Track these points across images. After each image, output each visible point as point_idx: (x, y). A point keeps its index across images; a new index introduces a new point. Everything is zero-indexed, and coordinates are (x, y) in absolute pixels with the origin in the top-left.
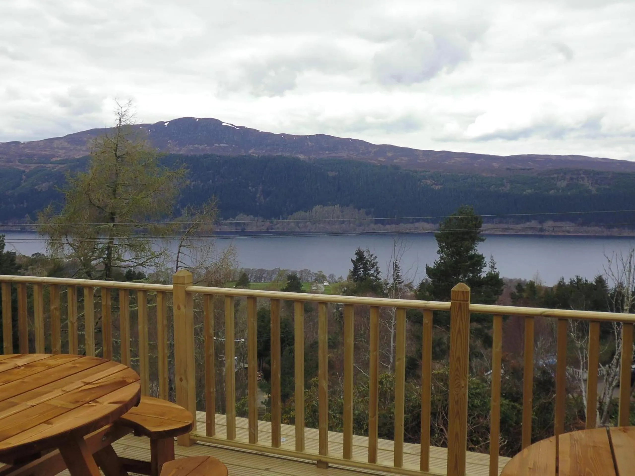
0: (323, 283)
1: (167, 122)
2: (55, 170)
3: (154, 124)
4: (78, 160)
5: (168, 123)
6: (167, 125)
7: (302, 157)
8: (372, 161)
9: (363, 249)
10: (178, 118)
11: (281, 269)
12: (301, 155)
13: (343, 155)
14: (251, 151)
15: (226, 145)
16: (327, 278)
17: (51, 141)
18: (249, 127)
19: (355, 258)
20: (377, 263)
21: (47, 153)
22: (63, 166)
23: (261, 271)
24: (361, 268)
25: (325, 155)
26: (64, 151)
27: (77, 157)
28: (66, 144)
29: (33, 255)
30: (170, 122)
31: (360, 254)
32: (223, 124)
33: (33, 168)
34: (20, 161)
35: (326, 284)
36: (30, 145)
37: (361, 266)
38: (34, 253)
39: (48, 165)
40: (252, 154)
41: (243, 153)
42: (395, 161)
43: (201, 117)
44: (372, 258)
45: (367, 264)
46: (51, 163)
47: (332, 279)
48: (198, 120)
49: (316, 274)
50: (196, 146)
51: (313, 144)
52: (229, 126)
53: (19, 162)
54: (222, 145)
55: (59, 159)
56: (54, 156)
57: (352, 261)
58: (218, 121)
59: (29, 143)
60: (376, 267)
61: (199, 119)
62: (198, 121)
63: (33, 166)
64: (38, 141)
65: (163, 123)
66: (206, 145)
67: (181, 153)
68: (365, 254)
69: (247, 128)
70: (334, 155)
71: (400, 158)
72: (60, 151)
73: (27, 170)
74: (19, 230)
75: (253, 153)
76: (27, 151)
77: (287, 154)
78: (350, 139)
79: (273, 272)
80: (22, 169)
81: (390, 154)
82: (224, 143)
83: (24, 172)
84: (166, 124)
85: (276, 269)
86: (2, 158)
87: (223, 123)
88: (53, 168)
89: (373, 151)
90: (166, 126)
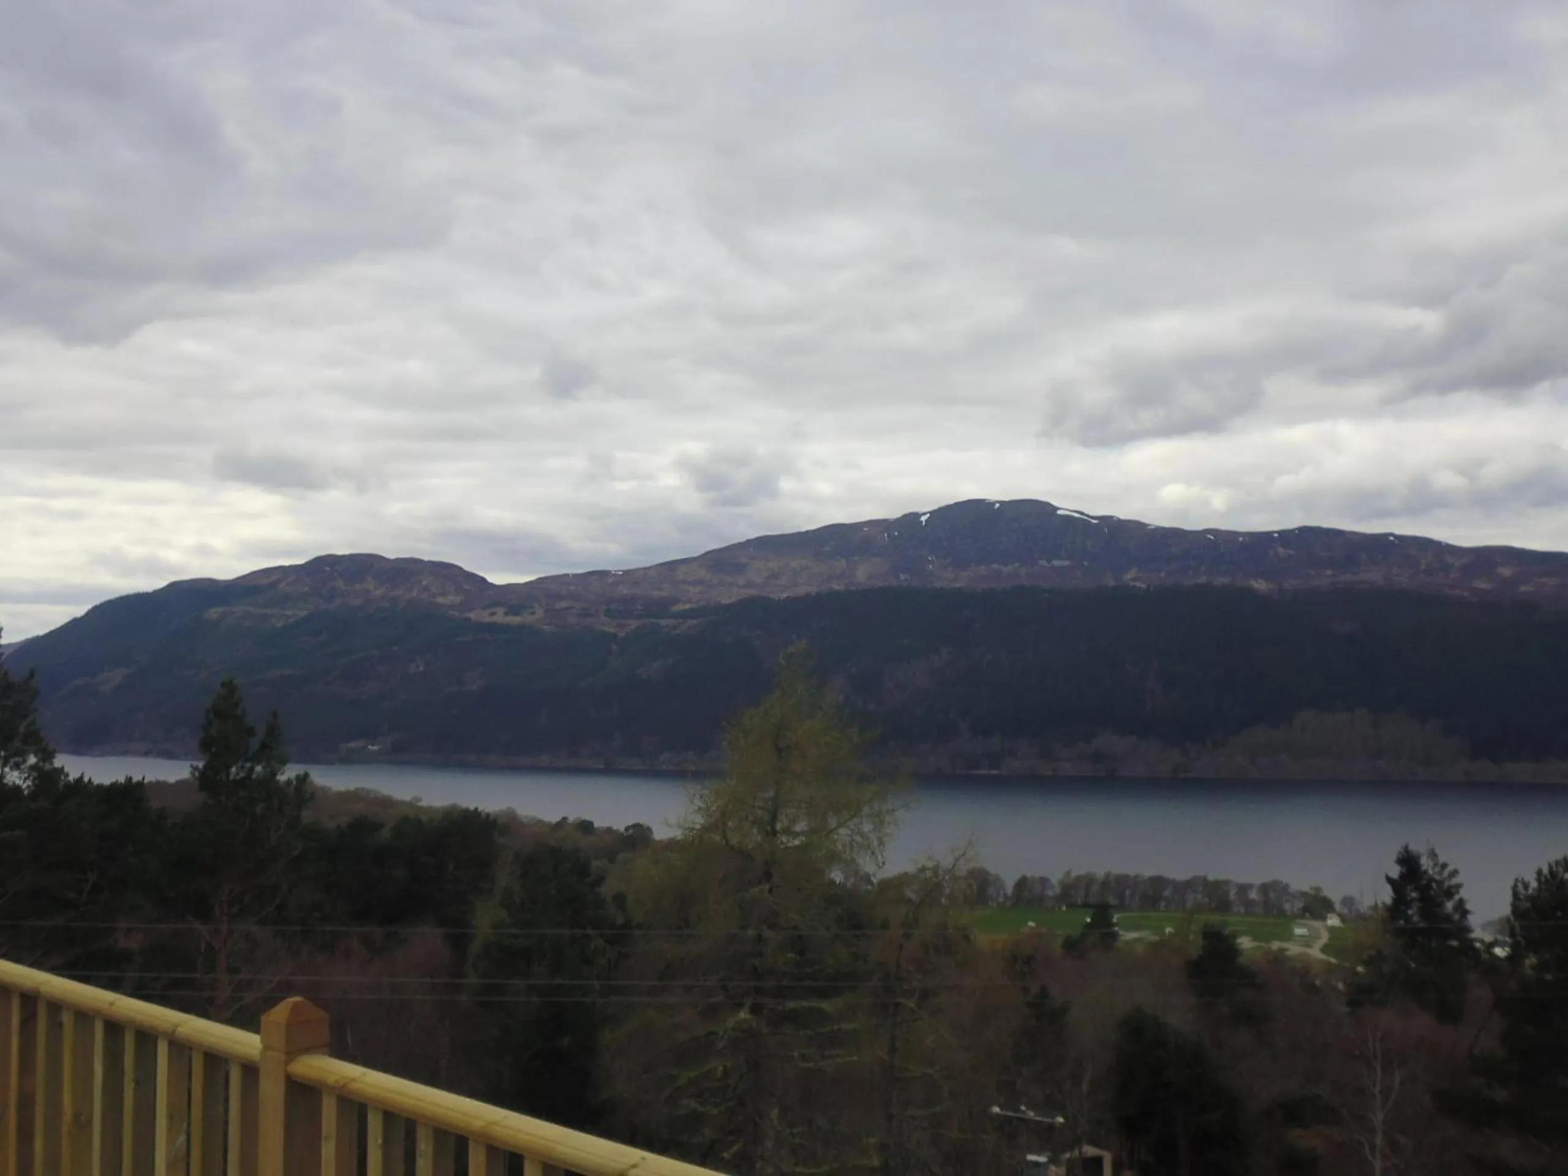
0: (1324, 918)
1: (925, 514)
2: (678, 631)
3: (898, 519)
4: (729, 607)
5: (928, 515)
6: (926, 521)
7: (1260, 585)
8: (1457, 592)
9: (1418, 847)
10: (951, 502)
11: (1211, 878)
12: (1259, 580)
13: (1373, 575)
14: (1129, 576)
15: (1067, 563)
16: (1337, 907)
17: (671, 566)
18: (1122, 517)
19: (1395, 872)
20: (1459, 886)
21: (665, 594)
22: (694, 622)
23: (1159, 882)
24: (1413, 900)
25: (1325, 579)
26: (698, 589)
27: (726, 601)
28: (702, 573)
29: (627, 829)
30: (933, 513)
31: (1408, 861)
32: (1059, 512)
33: (633, 627)
34: (608, 613)
35: (1333, 921)
36: (630, 576)
37: (1414, 895)
38: (630, 824)
39: (663, 622)
40: (1132, 583)
41: (1110, 581)
42: (1523, 588)
43: (1007, 499)
44: (1446, 873)
45: (1432, 888)
46: (673, 616)
47: (1350, 910)
48: (998, 505)
49: (1304, 894)
50: (995, 566)
51: (1291, 552)
52: (1073, 517)
53: (606, 615)
54: (1057, 563)
55: (687, 606)
56: (676, 601)
57: (1389, 880)
58: (1047, 505)
59: (627, 573)
60: (1457, 897)
61: (1002, 503)
62: (998, 508)
63: (634, 624)
64: (644, 569)
65: (915, 516)
66: (1017, 565)
67: (957, 585)
68: (1425, 863)
69: (1119, 520)
70: (1348, 577)
71: (1538, 580)
72: (691, 588)
73: (622, 634)
74: (602, 766)
75: (1135, 579)
76: (624, 590)
77: (1221, 581)
78: (1392, 534)
79: (1188, 884)
80: (612, 630)
81: (1506, 572)
82: (1061, 558)
83: (615, 636)
84: (924, 518)
85: (1195, 878)
86: (573, 608)
87: (1059, 509)
88: (675, 628)
89: (1457, 564)
90: (924, 523)
